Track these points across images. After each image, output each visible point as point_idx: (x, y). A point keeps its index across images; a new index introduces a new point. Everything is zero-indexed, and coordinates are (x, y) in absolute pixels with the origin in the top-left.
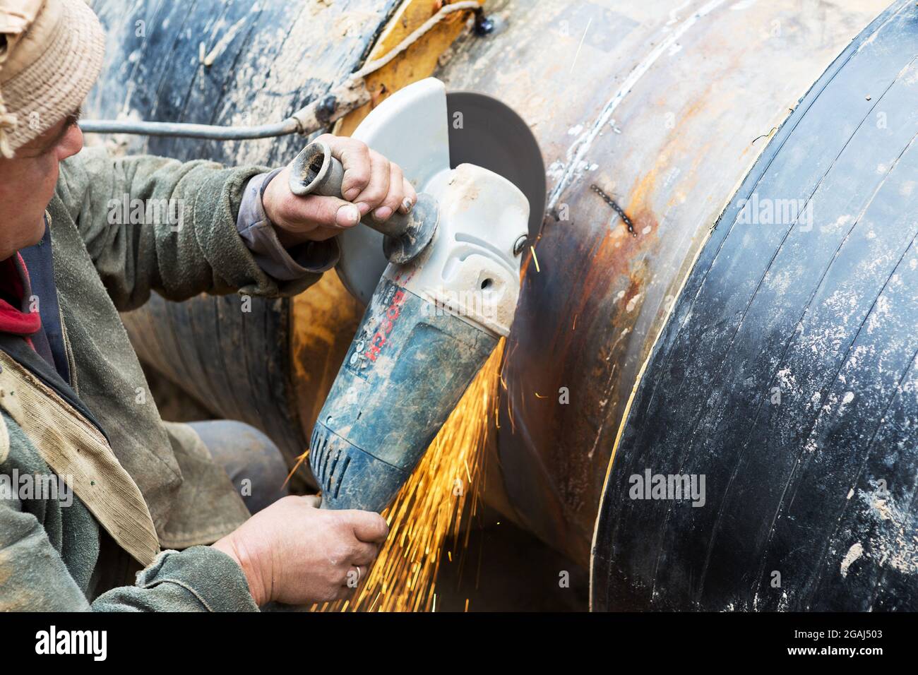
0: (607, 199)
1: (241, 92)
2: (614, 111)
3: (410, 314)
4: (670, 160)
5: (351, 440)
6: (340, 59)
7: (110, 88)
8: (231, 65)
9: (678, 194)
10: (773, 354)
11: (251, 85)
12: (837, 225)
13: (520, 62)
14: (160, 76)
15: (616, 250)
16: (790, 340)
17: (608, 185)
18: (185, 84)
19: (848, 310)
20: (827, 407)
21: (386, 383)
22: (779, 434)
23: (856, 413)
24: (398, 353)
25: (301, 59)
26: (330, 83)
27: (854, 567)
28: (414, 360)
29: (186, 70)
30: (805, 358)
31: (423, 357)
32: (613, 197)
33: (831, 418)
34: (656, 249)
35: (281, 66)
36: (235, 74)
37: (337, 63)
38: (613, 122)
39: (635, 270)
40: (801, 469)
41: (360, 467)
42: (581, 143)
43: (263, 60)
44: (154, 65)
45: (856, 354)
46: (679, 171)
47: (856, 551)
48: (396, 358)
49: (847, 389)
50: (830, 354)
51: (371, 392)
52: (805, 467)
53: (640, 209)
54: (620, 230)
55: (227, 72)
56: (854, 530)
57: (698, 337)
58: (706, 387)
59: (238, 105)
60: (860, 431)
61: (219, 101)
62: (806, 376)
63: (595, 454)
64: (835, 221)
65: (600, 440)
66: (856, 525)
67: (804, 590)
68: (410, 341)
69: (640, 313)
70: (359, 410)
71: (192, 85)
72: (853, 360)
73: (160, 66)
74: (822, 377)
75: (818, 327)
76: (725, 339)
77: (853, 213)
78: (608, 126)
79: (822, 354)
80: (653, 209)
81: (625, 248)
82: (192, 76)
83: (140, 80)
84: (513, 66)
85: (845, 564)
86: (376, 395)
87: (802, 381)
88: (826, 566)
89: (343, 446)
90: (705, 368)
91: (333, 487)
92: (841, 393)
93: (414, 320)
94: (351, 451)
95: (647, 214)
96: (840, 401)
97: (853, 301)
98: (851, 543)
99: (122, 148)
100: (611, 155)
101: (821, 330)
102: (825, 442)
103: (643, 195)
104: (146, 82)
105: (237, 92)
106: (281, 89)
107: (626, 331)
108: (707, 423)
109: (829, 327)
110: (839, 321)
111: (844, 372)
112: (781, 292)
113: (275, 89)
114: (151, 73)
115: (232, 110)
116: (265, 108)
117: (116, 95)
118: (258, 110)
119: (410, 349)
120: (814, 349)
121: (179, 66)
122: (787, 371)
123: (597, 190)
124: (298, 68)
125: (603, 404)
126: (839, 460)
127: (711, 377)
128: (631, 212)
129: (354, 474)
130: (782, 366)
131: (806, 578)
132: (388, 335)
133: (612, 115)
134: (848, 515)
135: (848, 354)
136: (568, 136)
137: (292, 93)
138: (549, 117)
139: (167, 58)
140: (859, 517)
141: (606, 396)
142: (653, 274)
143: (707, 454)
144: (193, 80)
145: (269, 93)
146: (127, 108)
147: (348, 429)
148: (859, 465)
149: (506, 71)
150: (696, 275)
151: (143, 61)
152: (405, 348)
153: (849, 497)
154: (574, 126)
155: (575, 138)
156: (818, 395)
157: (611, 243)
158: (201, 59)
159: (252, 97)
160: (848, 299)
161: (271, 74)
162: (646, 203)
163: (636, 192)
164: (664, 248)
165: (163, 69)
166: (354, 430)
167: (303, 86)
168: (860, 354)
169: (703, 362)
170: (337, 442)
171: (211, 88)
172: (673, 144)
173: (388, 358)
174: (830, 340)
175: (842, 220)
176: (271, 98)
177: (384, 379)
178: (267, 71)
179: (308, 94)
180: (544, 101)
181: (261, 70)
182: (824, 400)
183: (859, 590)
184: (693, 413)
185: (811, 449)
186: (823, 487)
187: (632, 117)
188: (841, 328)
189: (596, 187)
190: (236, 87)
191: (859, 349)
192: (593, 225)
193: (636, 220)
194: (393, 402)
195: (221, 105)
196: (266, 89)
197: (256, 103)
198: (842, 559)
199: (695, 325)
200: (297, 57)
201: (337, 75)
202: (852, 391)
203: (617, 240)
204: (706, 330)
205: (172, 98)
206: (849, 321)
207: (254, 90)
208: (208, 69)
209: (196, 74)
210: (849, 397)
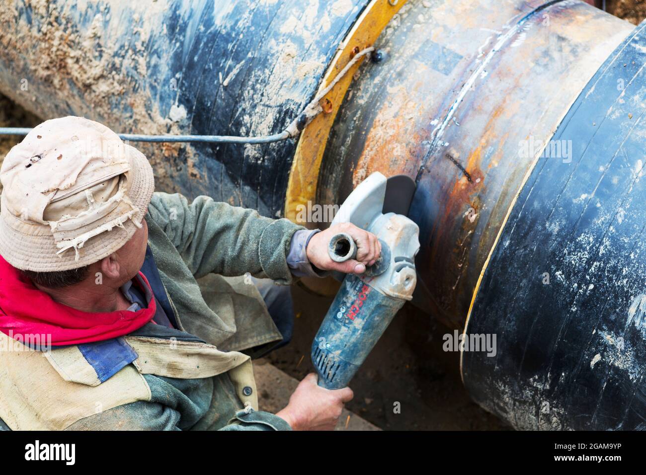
0: (455, 162)
1: (247, 103)
2: (455, 112)
3: (373, 299)
4: (487, 142)
5: (341, 357)
6: (304, 90)
7: (165, 91)
8: (239, 87)
9: (493, 162)
10: (553, 263)
11: (253, 100)
12: (581, 199)
13: (399, 80)
14: (196, 88)
15: (462, 190)
16: (560, 257)
17: (456, 155)
18: (212, 95)
19: (589, 243)
20: (581, 291)
21: (360, 332)
22: (557, 302)
23: (595, 294)
24: (367, 318)
25: (281, 87)
26: (299, 103)
27: (597, 364)
28: (373, 321)
29: (212, 87)
30: (568, 266)
31: (378, 318)
32: (458, 161)
33: (583, 297)
34: (484, 191)
35: (270, 90)
36: (242, 92)
37: (302, 92)
38: (454, 119)
39: (473, 201)
40: (569, 319)
41: (344, 369)
42: (439, 130)
43: (258, 86)
44: (192, 81)
45: (594, 266)
46: (493, 149)
47: (597, 358)
48: (365, 320)
49: (590, 282)
50: (581, 265)
51: (352, 335)
52: (571, 318)
53: (473, 169)
54: (464, 180)
55: (238, 92)
56: (596, 348)
57: (514, 252)
58: (519, 277)
59: (246, 110)
60: (598, 303)
61: (235, 106)
62: (570, 275)
63: (457, 288)
64: (580, 197)
65: (459, 282)
66: (597, 346)
67: (573, 373)
68: (373, 312)
69: (478, 223)
70: (345, 343)
71: (216, 96)
72: (593, 269)
73: (195, 82)
74: (578, 276)
75: (574, 251)
76: (528, 254)
77: (589, 193)
78: (452, 121)
79: (577, 265)
80: (481, 169)
81: (468, 189)
82: (216, 91)
83: (184, 89)
84: (396, 82)
85: (593, 363)
86: (354, 337)
87: (568, 278)
88: (583, 363)
89: (336, 360)
90: (518, 268)
91: (330, 377)
92: (587, 285)
93: (375, 303)
94: (340, 362)
95: (478, 172)
96: (587, 288)
97: (591, 239)
98: (595, 354)
99: (176, 124)
100: (456, 138)
101: (576, 253)
102: (581, 307)
103: (474, 161)
104: (188, 90)
105: (245, 103)
106: (272, 103)
107: (470, 232)
108: (521, 294)
109: (580, 252)
110: (584, 249)
111: (588, 274)
112: (555, 233)
113: (267, 103)
114: (190, 86)
115: (243, 112)
116: (263, 113)
117: (169, 95)
118: (259, 114)
119: (373, 316)
120: (573, 262)
121: (207, 84)
122: (560, 272)
123: (449, 157)
124: (279, 93)
125: (460, 266)
126: (588, 316)
127: (521, 273)
128: (468, 170)
129: (341, 372)
130: (557, 270)
131: (574, 368)
132: (360, 308)
133: (453, 114)
134: (593, 341)
135: (590, 266)
136: (430, 125)
137: (278, 106)
138: (419, 114)
139: (199, 78)
140: (599, 342)
141: (461, 263)
142: (483, 204)
143: (522, 309)
144: (217, 93)
145: (264, 105)
146: (177, 103)
147: (339, 352)
148: (598, 319)
149: (392, 85)
150: (511, 221)
151: (184, 78)
152: (370, 315)
153: (593, 333)
154: (434, 120)
155: (434, 127)
156: (576, 285)
157: (459, 187)
158: (221, 81)
159: (254, 107)
160: (589, 238)
161: (264, 94)
162: (476, 166)
163: (471, 159)
164: (488, 191)
165: (197, 85)
166: (342, 353)
167: (284, 103)
168: (596, 266)
169: (517, 265)
170: (333, 358)
171: (229, 99)
172: (488, 133)
173: (361, 320)
174: (581, 258)
175: (584, 196)
176: (266, 109)
177: (358, 330)
178: (262, 92)
179: (288, 108)
180: (415, 104)
181: (258, 91)
182: (579, 287)
183: (599, 375)
184: (514, 289)
185: (574, 310)
186: (581, 328)
187: (465, 116)
188: (586, 252)
189: (449, 156)
190: (244, 100)
191: (595, 263)
192: (449, 176)
193: (472, 175)
194: (363, 339)
195: (236, 108)
196: (262, 103)
197: (257, 110)
198: (591, 361)
199: (512, 246)
200: (279, 86)
201: (303, 98)
202: (593, 283)
203: (463, 185)
204: (518, 249)
205: (205, 101)
206: (590, 249)
207: (255, 103)
208: (225, 88)
209: (218, 90)
210: (591, 287)
